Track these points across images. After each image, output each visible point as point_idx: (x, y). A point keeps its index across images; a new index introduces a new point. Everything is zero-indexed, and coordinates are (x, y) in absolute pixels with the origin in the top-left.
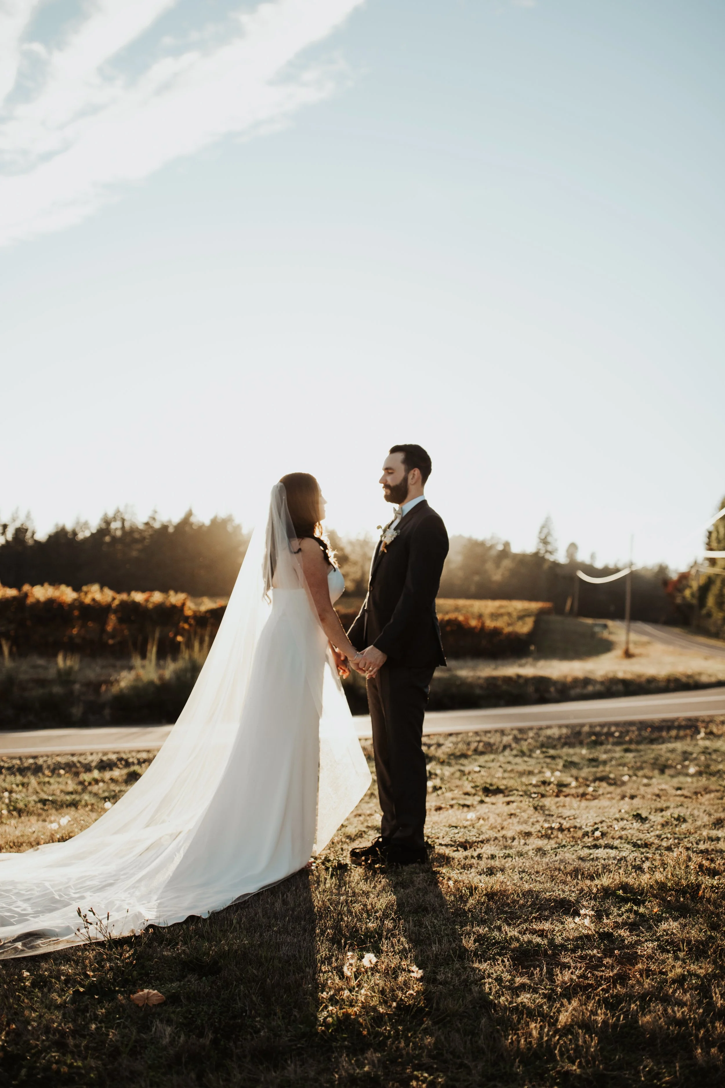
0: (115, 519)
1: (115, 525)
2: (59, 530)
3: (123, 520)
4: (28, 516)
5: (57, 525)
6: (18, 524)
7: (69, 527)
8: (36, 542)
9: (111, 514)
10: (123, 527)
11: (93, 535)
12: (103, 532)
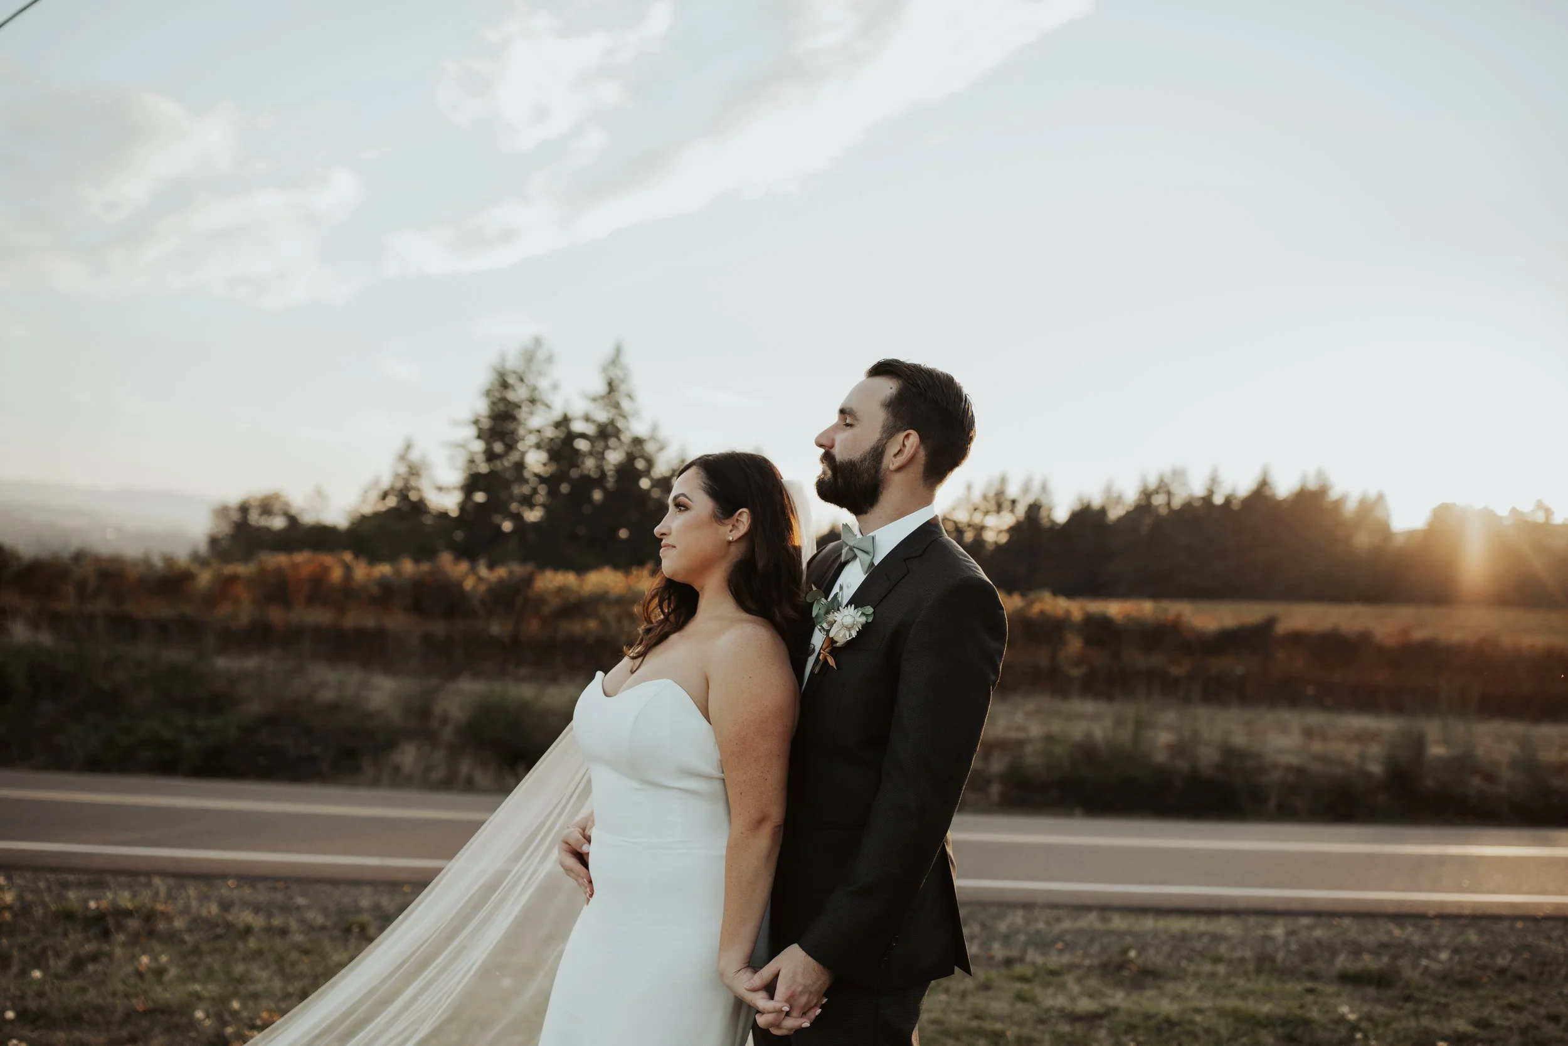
0: (1157, 492)
1: (1159, 500)
2: (1084, 507)
3: (1169, 493)
4: (1044, 488)
5: (1080, 499)
6: (1030, 499)
7: (1096, 502)
8: (1053, 523)
9: (1152, 484)
10: (1169, 504)
11: (1128, 514)
12: (1144, 507)
